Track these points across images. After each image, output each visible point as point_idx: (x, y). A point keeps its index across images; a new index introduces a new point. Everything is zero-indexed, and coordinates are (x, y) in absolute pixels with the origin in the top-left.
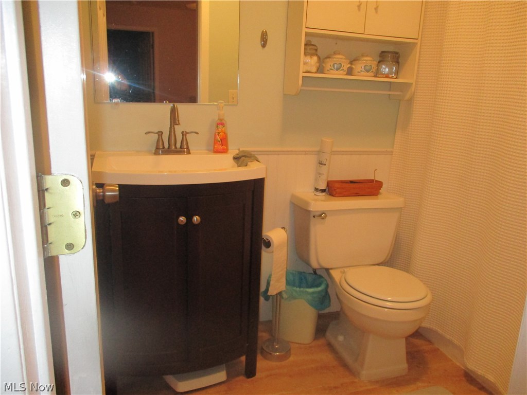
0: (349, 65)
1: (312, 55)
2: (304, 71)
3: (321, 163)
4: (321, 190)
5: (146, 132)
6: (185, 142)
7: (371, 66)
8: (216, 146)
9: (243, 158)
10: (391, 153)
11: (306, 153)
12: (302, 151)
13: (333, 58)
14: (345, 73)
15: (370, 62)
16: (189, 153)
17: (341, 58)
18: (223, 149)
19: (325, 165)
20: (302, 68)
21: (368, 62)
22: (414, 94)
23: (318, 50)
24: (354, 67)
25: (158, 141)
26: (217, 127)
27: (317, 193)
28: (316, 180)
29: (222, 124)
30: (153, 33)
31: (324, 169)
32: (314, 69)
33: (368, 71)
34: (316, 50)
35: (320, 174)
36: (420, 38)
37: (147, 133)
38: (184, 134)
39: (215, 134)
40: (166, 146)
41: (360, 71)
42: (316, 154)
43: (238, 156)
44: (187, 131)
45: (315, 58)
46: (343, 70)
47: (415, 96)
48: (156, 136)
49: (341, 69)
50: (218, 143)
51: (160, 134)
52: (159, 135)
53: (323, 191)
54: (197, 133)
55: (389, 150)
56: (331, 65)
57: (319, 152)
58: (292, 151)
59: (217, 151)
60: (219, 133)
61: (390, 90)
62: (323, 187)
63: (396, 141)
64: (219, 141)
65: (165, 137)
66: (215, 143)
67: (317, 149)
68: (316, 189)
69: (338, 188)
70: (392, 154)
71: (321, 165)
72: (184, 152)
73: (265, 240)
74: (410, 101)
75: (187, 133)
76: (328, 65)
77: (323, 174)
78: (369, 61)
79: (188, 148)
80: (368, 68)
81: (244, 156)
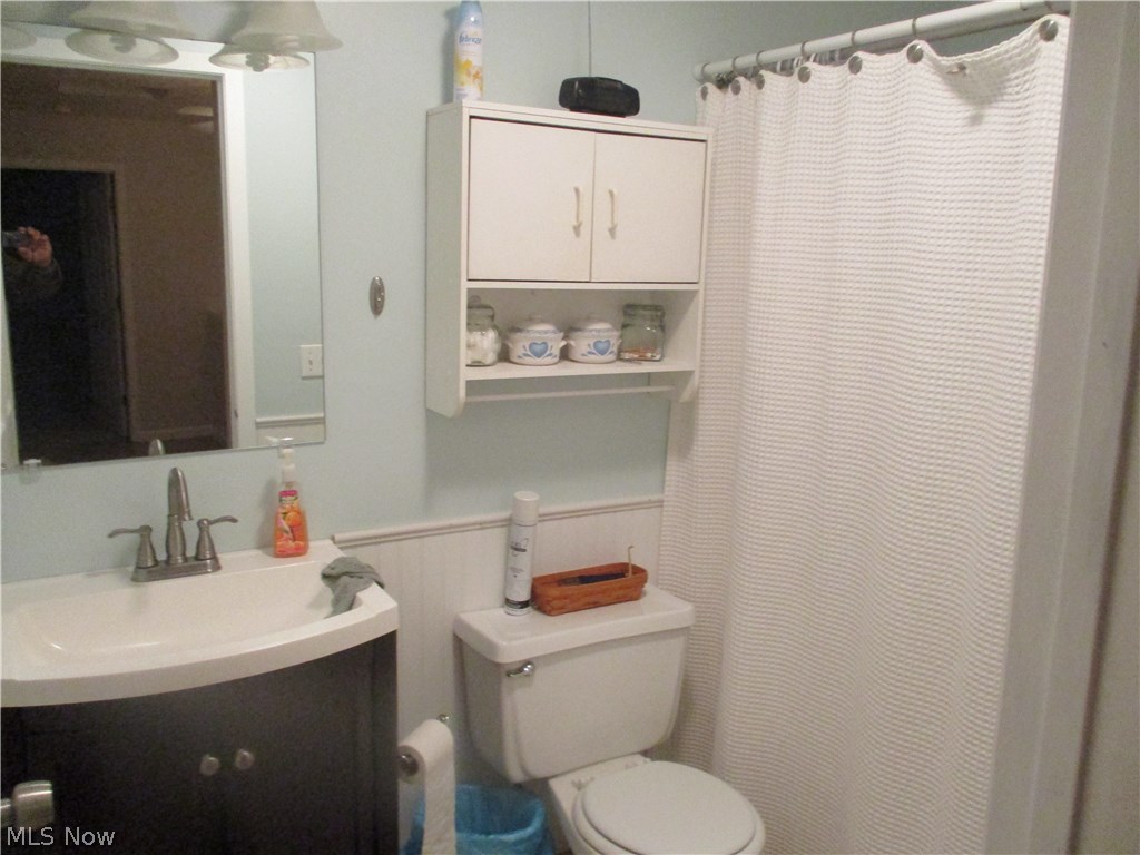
0: (563, 343)
1: (482, 329)
2: (469, 363)
3: (517, 549)
4: (520, 603)
5: (110, 532)
6: (206, 543)
7: (608, 341)
8: (279, 543)
9: (345, 579)
10: (660, 504)
11: (482, 526)
12: (475, 524)
13: (528, 331)
14: (557, 359)
15: (606, 334)
16: (217, 568)
17: (546, 332)
18: (297, 548)
19: (524, 550)
20: (465, 356)
21: (602, 334)
22: (698, 393)
23: (497, 317)
24: (572, 343)
25: (141, 549)
26: (281, 500)
27: (510, 610)
28: (507, 583)
29: (293, 493)
30: (112, 176)
31: (523, 561)
32: (491, 357)
33: (602, 353)
34: (492, 317)
35: (514, 570)
36: (702, 280)
37: (113, 534)
38: (204, 526)
39: (277, 518)
40: (162, 556)
41: (585, 352)
42: (503, 526)
43: (334, 572)
44: (211, 519)
45: (491, 335)
46: (550, 355)
47: (701, 396)
48: (136, 538)
49: (548, 352)
50: (285, 535)
51: (146, 531)
52: (142, 536)
53: (524, 605)
54: (233, 520)
55: (655, 497)
56: (524, 347)
57: (509, 522)
58: (451, 527)
59: (283, 554)
60: (285, 514)
61: (649, 385)
62: (524, 595)
63: (667, 478)
64: (287, 532)
65: (158, 539)
66: (277, 537)
67: (505, 514)
68: (508, 602)
69: (555, 599)
70: (662, 506)
71: (516, 552)
72: (205, 566)
73: (404, 761)
74: (692, 405)
75: (210, 522)
76: (520, 346)
77: (521, 570)
78: (602, 330)
79: (214, 558)
80: (601, 346)
81: (346, 573)
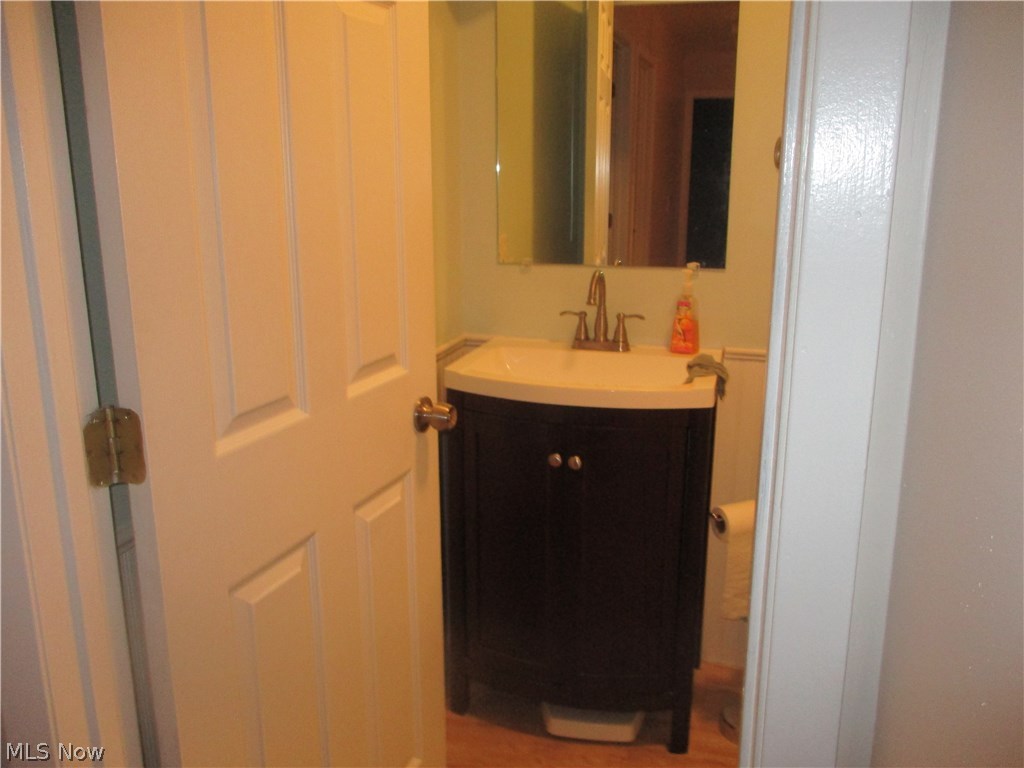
5: (563, 310)
6: (621, 332)
8: (674, 342)
16: (627, 348)
18: (686, 348)
25: (579, 327)
26: (678, 309)
29: (687, 305)
37: (563, 313)
38: (621, 319)
39: (674, 323)
40: (592, 335)
43: (695, 364)
44: (626, 314)
48: (576, 319)
50: (679, 337)
51: (582, 315)
52: (580, 319)
54: (641, 318)
59: (676, 350)
60: (680, 320)
64: (680, 334)
65: (591, 319)
66: (673, 337)
72: (619, 347)
75: (625, 316)
79: (625, 342)
